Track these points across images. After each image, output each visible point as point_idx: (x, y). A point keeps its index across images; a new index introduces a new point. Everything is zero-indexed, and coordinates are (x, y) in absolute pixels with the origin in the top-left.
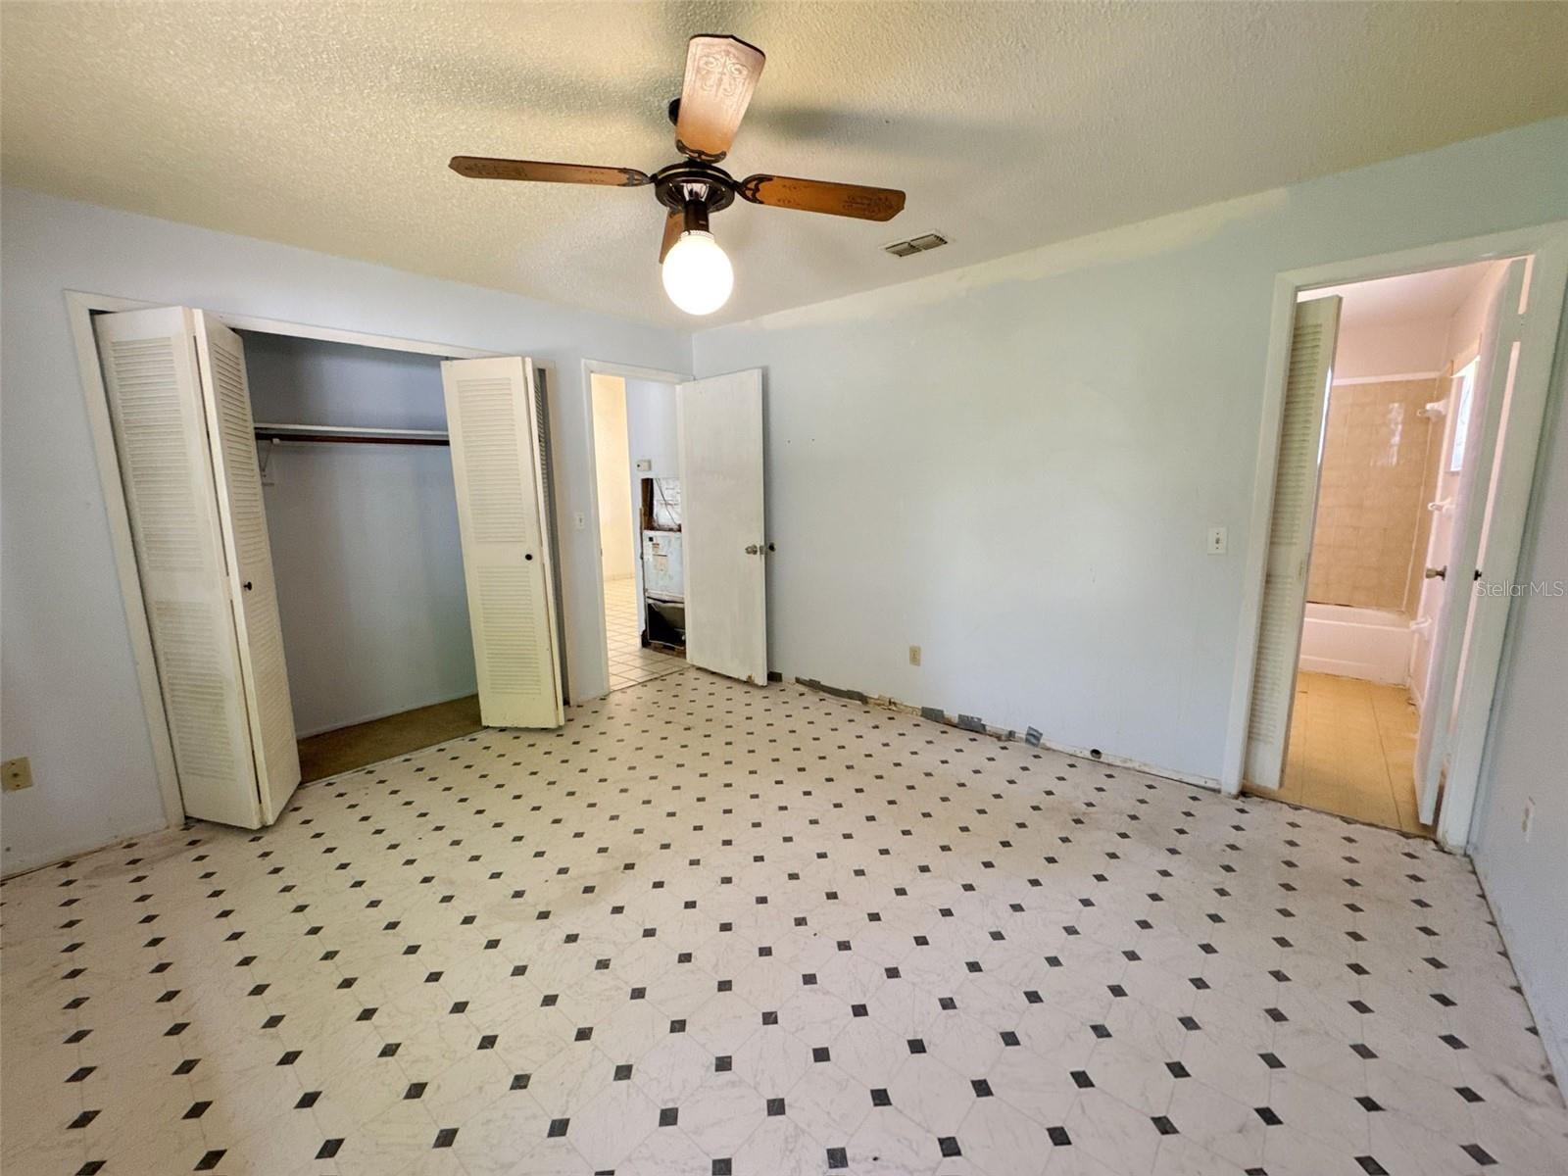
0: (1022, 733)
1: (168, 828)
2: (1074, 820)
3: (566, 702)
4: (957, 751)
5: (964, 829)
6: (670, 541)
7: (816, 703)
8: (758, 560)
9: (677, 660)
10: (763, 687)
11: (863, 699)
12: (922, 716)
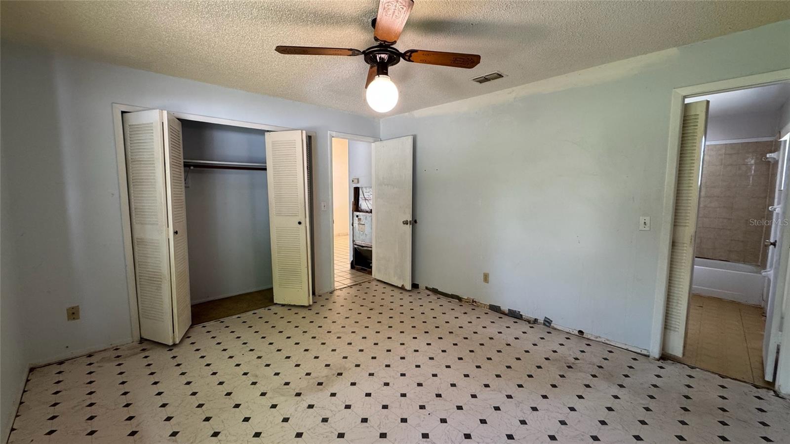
0: (541, 320)
1: (132, 342)
2: (567, 366)
3: (314, 294)
4: (507, 327)
5: (509, 367)
6: (366, 218)
7: (435, 300)
8: (409, 228)
9: (367, 276)
10: (409, 291)
11: (460, 299)
12: (489, 309)
